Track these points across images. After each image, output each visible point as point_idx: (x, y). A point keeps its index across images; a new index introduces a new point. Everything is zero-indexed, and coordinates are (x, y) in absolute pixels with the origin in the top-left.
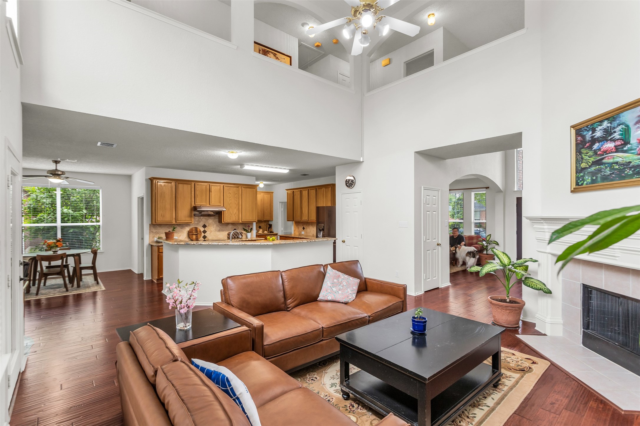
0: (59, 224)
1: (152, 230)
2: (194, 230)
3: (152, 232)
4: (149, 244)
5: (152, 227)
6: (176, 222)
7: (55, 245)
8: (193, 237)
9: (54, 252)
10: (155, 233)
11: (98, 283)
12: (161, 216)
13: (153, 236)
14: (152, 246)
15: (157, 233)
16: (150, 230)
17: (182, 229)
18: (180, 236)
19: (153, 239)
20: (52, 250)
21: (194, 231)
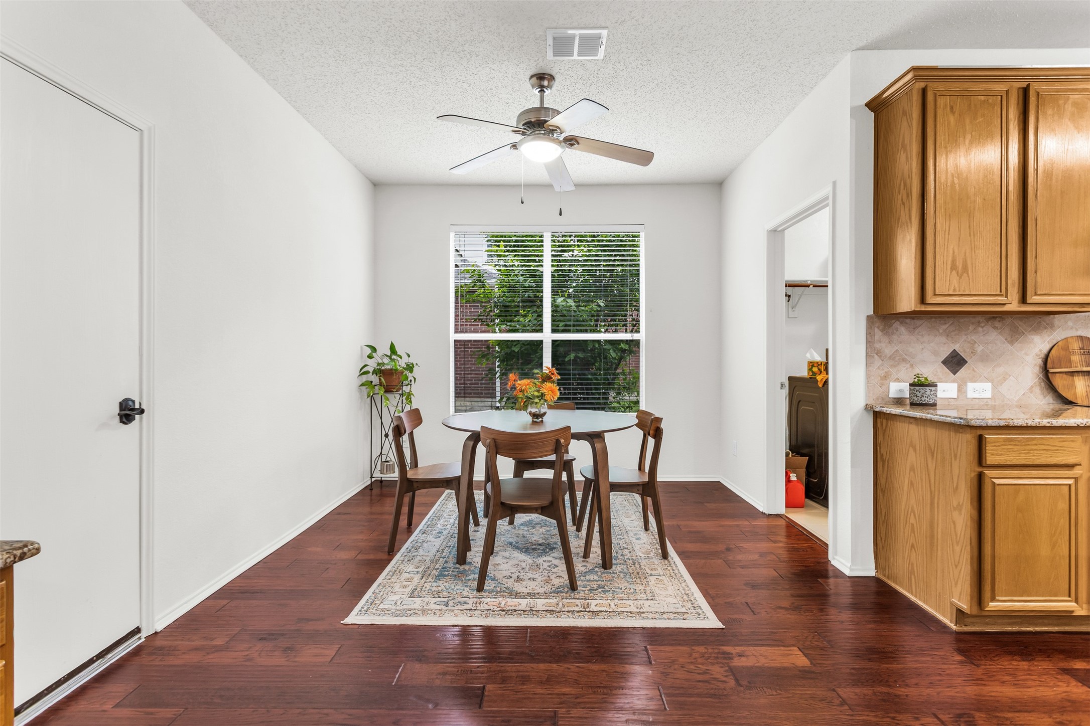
0: (547, 336)
1: (877, 346)
2: (1074, 353)
3: (879, 353)
4: (868, 408)
5: (876, 330)
6: (1023, 300)
7: (538, 391)
8: (1073, 386)
9: (535, 415)
10: (890, 358)
11: (665, 555)
12: (954, 267)
13: (882, 373)
14: (877, 415)
15: (898, 359)
16: (869, 342)
17: (1012, 343)
18: (1005, 379)
19: (882, 385)
20: (529, 409)
21: (1076, 358)
